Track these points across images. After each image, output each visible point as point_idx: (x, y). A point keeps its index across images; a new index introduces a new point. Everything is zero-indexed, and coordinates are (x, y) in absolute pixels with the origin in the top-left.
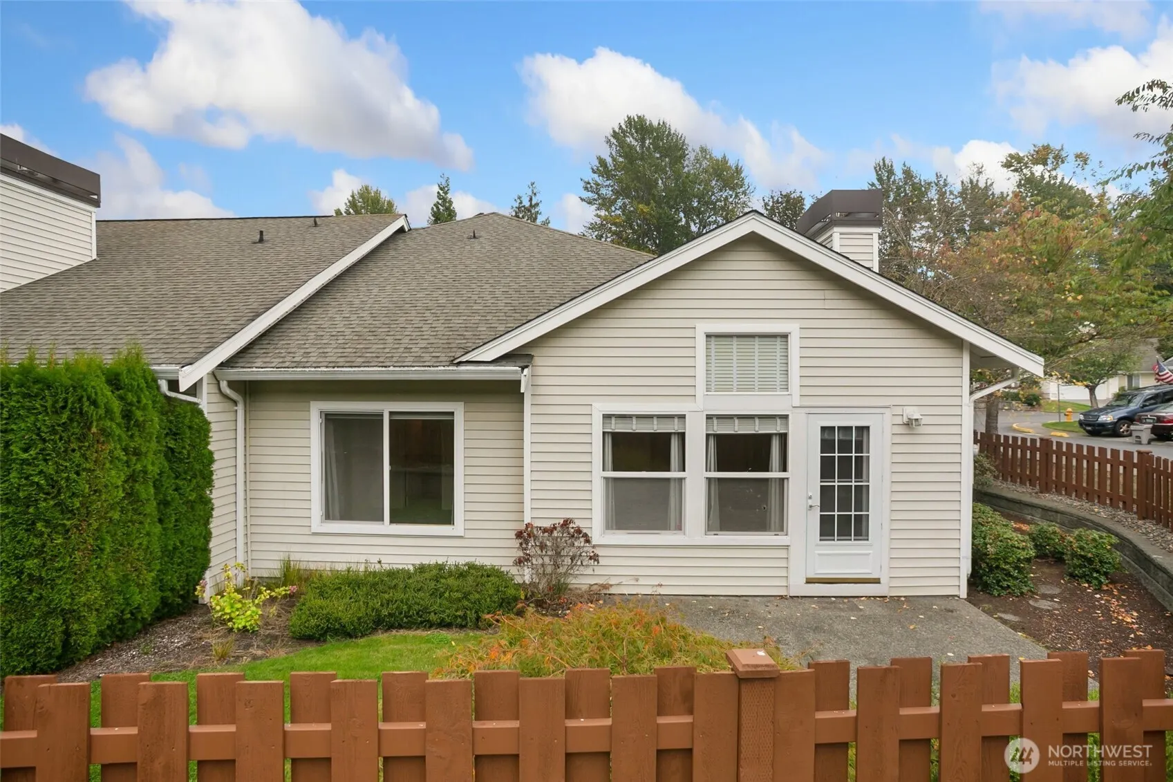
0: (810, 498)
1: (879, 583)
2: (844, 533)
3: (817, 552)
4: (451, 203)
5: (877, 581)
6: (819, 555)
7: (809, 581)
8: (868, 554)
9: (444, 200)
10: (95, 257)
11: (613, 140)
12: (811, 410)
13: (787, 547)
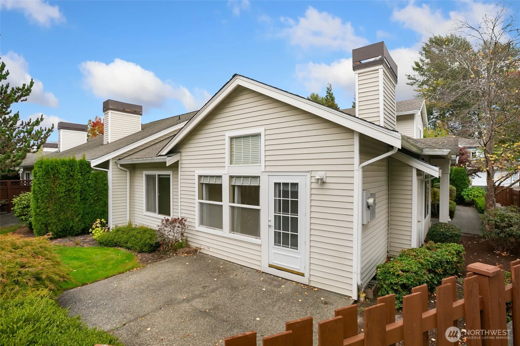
0: (270, 221)
1: (304, 276)
2: (285, 244)
3: (273, 251)
4: (332, 94)
5: (303, 275)
6: (274, 253)
7: (270, 266)
8: (298, 258)
9: (329, 93)
10: (140, 130)
11: (424, 52)
12: (271, 174)
13: (260, 245)
